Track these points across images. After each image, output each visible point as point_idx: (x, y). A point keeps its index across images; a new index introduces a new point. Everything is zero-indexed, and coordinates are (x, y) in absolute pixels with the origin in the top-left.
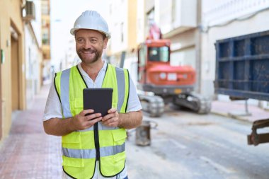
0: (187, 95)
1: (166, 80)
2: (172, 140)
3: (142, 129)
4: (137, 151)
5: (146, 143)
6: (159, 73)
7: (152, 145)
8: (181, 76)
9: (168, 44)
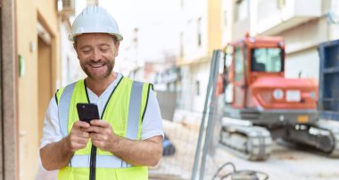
0: (309, 126)
1: (284, 101)
6: (271, 89)
8: (306, 95)
9: (282, 44)
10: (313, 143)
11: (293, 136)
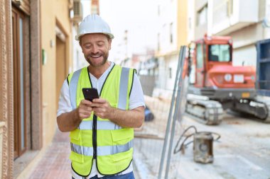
0: (249, 100)
1: (232, 82)
2: (239, 156)
3: (202, 142)
4: (197, 170)
5: (208, 160)
6: (223, 74)
7: (215, 162)
8: (248, 78)
9: (230, 42)
10: (252, 112)
11: (238, 107)
